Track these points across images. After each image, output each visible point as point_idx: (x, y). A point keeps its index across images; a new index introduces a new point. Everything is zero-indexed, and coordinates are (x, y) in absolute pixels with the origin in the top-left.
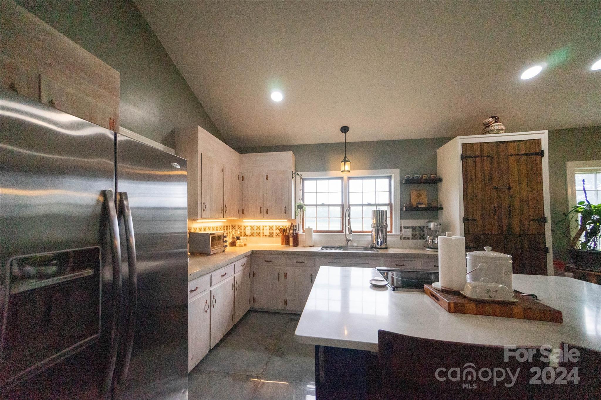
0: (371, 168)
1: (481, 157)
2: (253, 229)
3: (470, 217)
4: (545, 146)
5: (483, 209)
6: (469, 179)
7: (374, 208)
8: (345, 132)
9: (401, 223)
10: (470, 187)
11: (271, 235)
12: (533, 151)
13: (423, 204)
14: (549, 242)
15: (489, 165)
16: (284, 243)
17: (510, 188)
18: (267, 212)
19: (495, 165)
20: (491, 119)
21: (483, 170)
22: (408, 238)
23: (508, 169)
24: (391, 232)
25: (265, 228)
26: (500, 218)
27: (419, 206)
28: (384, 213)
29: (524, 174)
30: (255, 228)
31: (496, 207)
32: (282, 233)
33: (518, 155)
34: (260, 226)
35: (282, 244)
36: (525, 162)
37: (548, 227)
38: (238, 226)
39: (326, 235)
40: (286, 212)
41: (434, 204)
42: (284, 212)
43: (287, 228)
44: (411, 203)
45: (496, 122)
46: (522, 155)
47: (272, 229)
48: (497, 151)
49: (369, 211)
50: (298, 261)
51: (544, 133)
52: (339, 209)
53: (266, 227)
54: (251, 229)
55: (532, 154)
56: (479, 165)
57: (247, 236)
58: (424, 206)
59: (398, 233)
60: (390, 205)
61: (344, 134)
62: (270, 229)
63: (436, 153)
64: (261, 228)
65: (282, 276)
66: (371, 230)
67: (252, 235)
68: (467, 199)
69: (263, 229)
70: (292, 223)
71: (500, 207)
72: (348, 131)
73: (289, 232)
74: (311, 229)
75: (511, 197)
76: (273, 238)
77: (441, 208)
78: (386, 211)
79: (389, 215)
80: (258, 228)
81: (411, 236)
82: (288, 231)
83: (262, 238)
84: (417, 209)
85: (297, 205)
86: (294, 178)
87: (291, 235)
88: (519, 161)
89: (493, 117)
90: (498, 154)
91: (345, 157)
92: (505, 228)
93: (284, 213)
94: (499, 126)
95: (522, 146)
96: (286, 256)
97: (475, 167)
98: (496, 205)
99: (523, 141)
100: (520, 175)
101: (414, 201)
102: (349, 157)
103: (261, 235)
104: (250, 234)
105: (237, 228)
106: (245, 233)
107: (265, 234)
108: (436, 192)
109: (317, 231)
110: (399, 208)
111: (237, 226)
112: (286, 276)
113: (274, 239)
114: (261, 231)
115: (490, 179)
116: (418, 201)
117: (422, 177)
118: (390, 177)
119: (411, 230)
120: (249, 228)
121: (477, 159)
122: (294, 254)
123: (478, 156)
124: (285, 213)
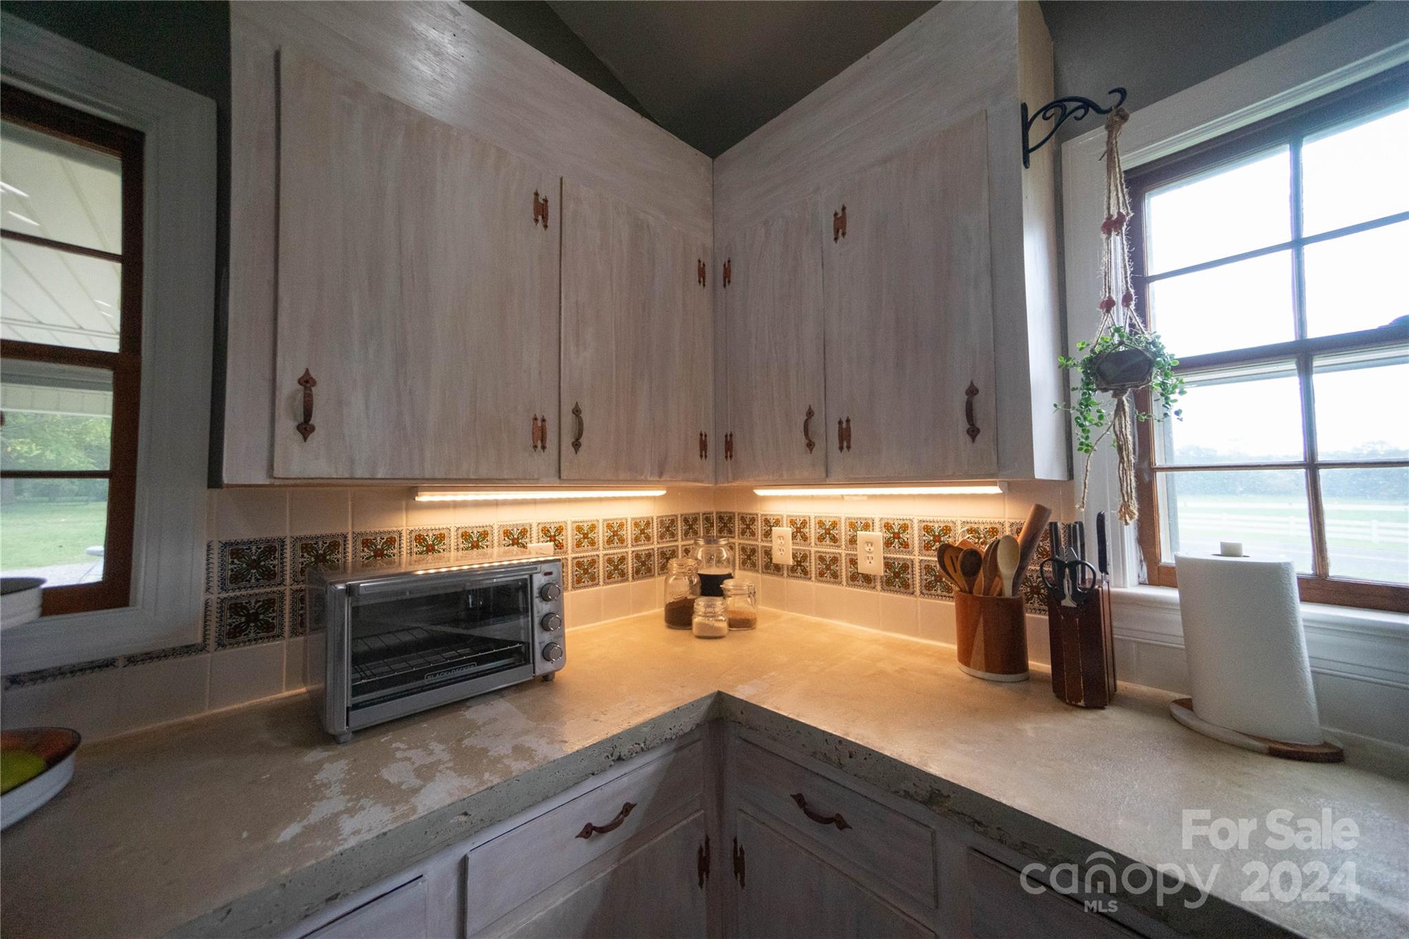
2: (805, 538)
11: (896, 577)
16: (978, 655)
18: (845, 436)
25: (861, 534)
30: (812, 531)
32: (962, 581)
34: (834, 525)
35: (965, 656)
38: (743, 519)
40: (978, 424)
42: (963, 425)
43: (994, 547)
47: (905, 545)
53: (866, 527)
54: (794, 537)
57: (778, 569)
62: (888, 543)
64: (843, 533)
67: (799, 567)
69: (853, 541)
70: (1040, 513)
73: (1021, 569)
76: (911, 598)
80: (828, 532)
82: (1006, 569)
83: (845, 591)
85: (1081, 352)
86: (1040, 159)
87: (1035, 590)
93: (964, 438)
103: (844, 569)
104: (791, 562)
105: (737, 526)
106: (768, 553)
107: (865, 567)
111: (737, 521)
113: (917, 604)
114: (843, 551)
120: (786, 530)
124: (973, 432)
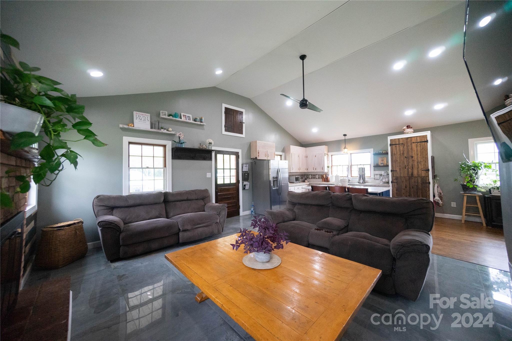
1: (399, 144)
3: (394, 170)
4: (429, 138)
5: (400, 166)
6: (393, 154)
9: (373, 173)
10: (394, 157)
11: (319, 178)
12: (423, 140)
14: (430, 181)
15: (402, 147)
16: (323, 181)
17: (412, 157)
18: (316, 169)
19: (405, 147)
20: (406, 127)
21: (400, 150)
23: (412, 149)
24: (370, 177)
26: (408, 169)
28: (363, 168)
29: (419, 151)
30: (313, 175)
31: (406, 165)
33: (417, 142)
36: (419, 145)
37: (430, 173)
42: (322, 169)
44: (378, 163)
45: (408, 128)
46: (418, 142)
48: (407, 141)
51: (428, 132)
55: (423, 142)
56: (398, 148)
59: (372, 177)
60: (370, 165)
61: (344, 137)
62: (318, 176)
66: (358, 176)
68: (393, 162)
69: (316, 176)
70: (326, 173)
71: (408, 165)
72: (347, 135)
75: (413, 160)
79: (366, 169)
82: (324, 176)
86: (326, 156)
87: (326, 178)
88: (417, 145)
90: (407, 143)
91: (345, 146)
92: (410, 173)
94: (409, 130)
95: (418, 139)
97: (396, 149)
98: (406, 164)
99: (419, 136)
100: (417, 151)
104: (311, 178)
106: (309, 177)
110: (373, 166)
115: (403, 154)
117: (383, 152)
118: (369, 152)
119: (379, 176)
120: (311, 175)
121: (397, 145)
123: (397, 144)
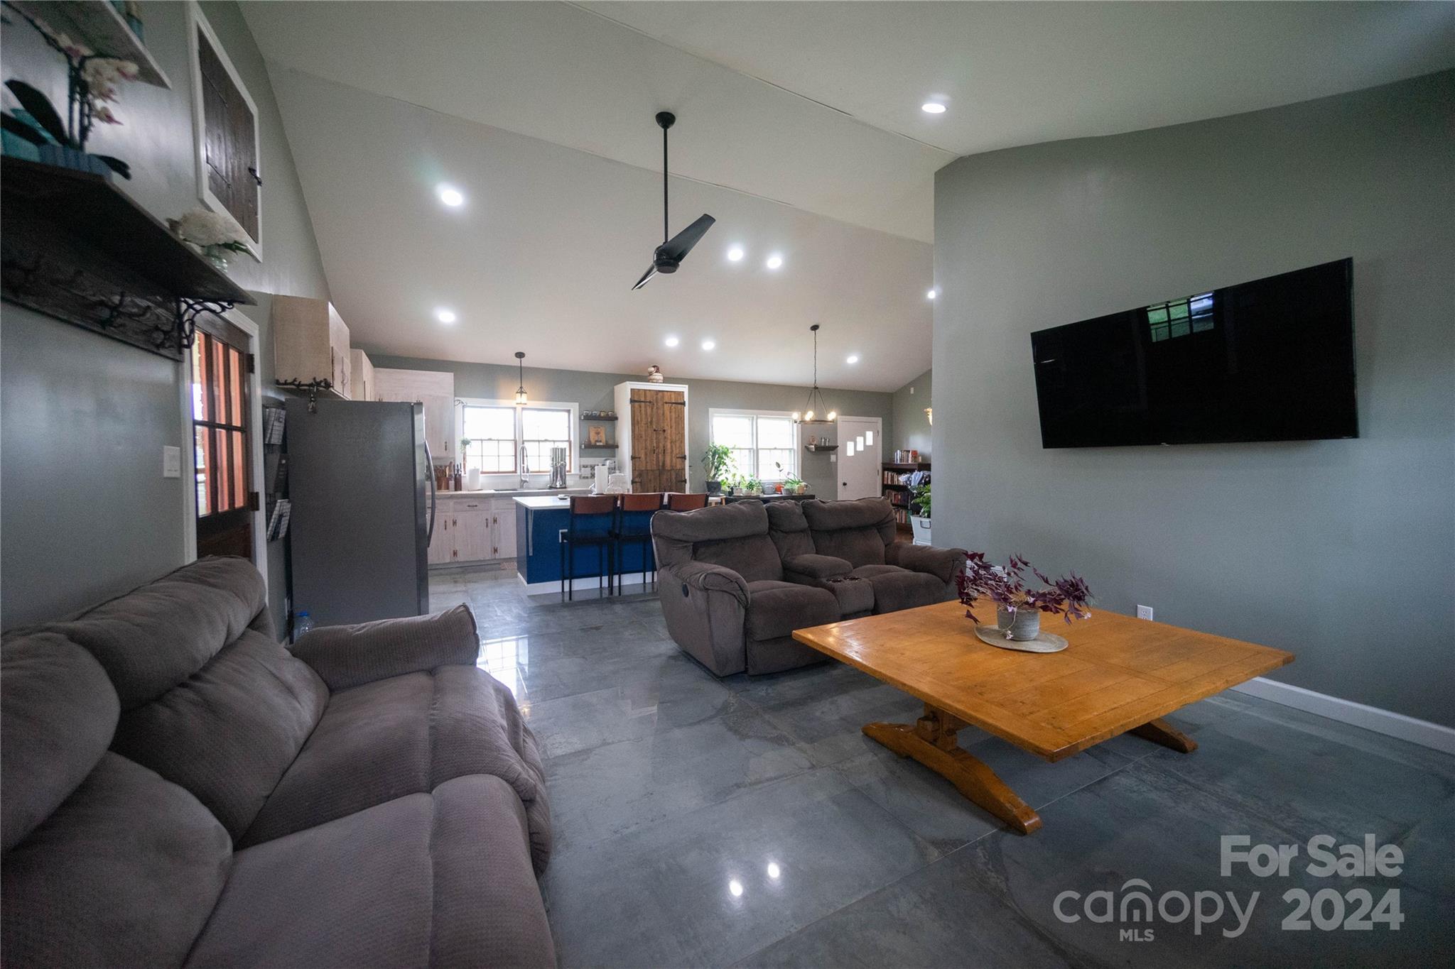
0: (547, 400)
1: (644, 401)
3: (637, 456)
4: (686, 398)
5: (646, 449)
6: (636, 421)
7: (551, 445)
8: (520, 358)
9: (580, 462)
10: (637, 428)
12: (679, 401)
13: (601, 441)
14: (687, 477)
15: (649, 408)
16: (443, 487)
17: (664, 431)
19: (655, 410)
20: (653, 369)
21: (646, 414)
22: (587, 478)
23: (663, 414)
24: (570, 471)
26: (657, 456)
27: (598, 444)
28: (563, 450)
29: (673, 419)
31: (655, 447)
33: (671, 402)
36: (674, 409)
37: (687, 462)
39: (495, 476)
40: (447, 448)
41: (611, 442)
42: (444, 448)
44: (589, 441)
45: (656, 372)
46: (673, 403)
48: (657, 398)
49: (547, 449)
50: (470, 504)
51: (686, 387)
52: (511, 445)
55: (678, 403)
56: (643, 409)
58: (601, 444)
59: (578, 472)
60: (569, 442)
63: (613, 389)
65: (450, 523)
66: (548, 470)
68: (634, 439)
71: (658, 447)
72: (524, 356)
73: (450, 473)
74: (478, 470)
75: (665, 438)
77: (617, 447)
78: (565, 449)
79: (567, 453)
81: (590, 475)
82: (448, 473)
84: (596, 447)
85: (461, 440)
86: (452, 403)
87: (453, 477)
88: (670, 408)
89: (654, 367)
90: (657, 402)
91: (521, 388)
92: (661, 464)
93: (445, 450)
94: (659, 376)
95: (672, 396)
96: (455, 500)
97: (640, 411)
98: (655, 445)
99: (672, 391)
100: (671, 420)
101: (593, 438)
102: (525, 389)
108: (614, 429)
109: (482, 473)
110: (578, 446)
112: (455, 523)
115: (651, 422)
116: (596, 439)
117: (600, 414)
118: (569, 411)
119: (589, 469)
121: (642, 403)
122: (462, 498)
123: (642, 401)
